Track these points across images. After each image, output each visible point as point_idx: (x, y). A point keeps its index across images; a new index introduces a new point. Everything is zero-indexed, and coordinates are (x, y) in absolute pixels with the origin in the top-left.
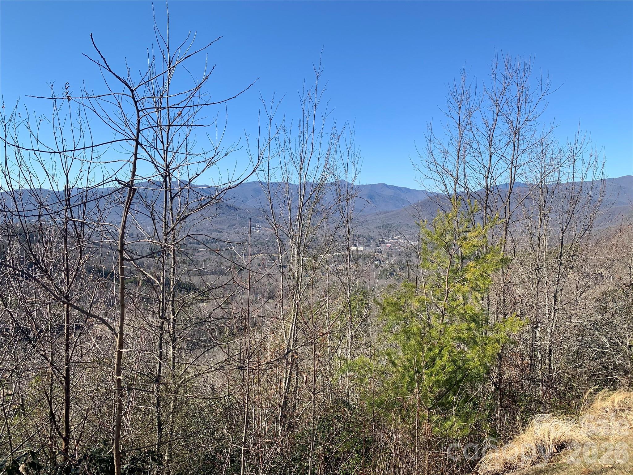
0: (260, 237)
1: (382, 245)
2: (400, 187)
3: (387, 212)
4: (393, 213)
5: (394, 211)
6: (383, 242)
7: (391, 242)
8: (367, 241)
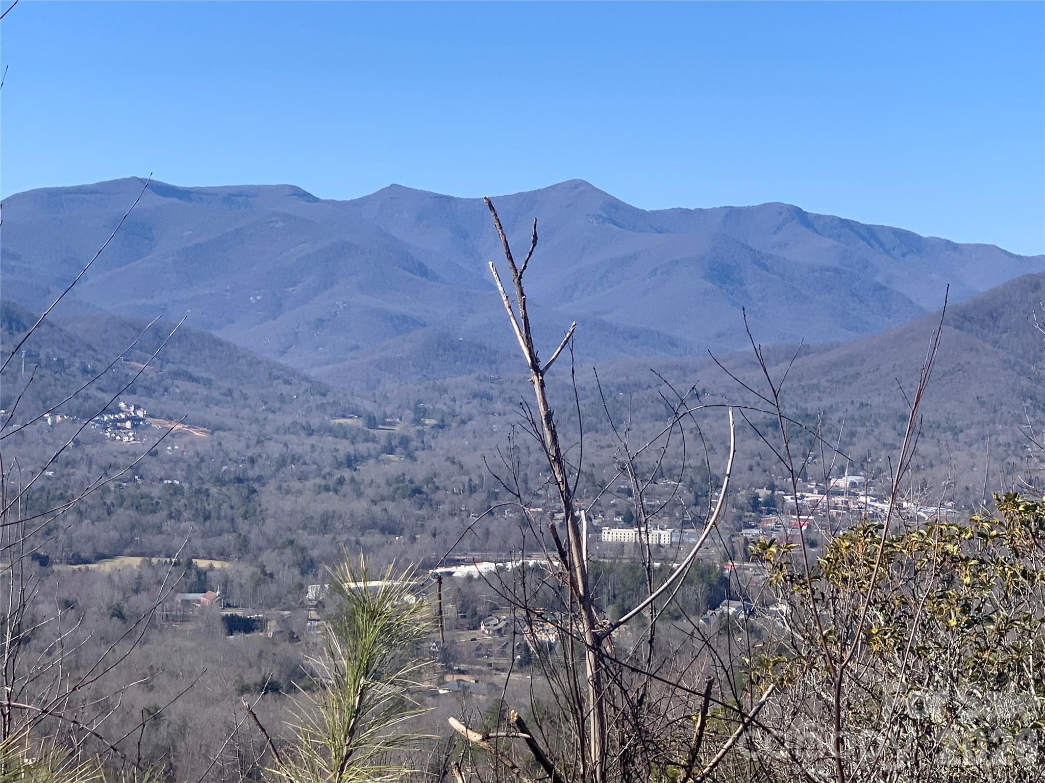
0: (135, 469)
1: (771, 521)
2: (869, 228)
3: (804, 351)
4: (833, 355)
5: (838, 345)
6: (771, 505)
7: (815, 504)
8: (691, 497)
